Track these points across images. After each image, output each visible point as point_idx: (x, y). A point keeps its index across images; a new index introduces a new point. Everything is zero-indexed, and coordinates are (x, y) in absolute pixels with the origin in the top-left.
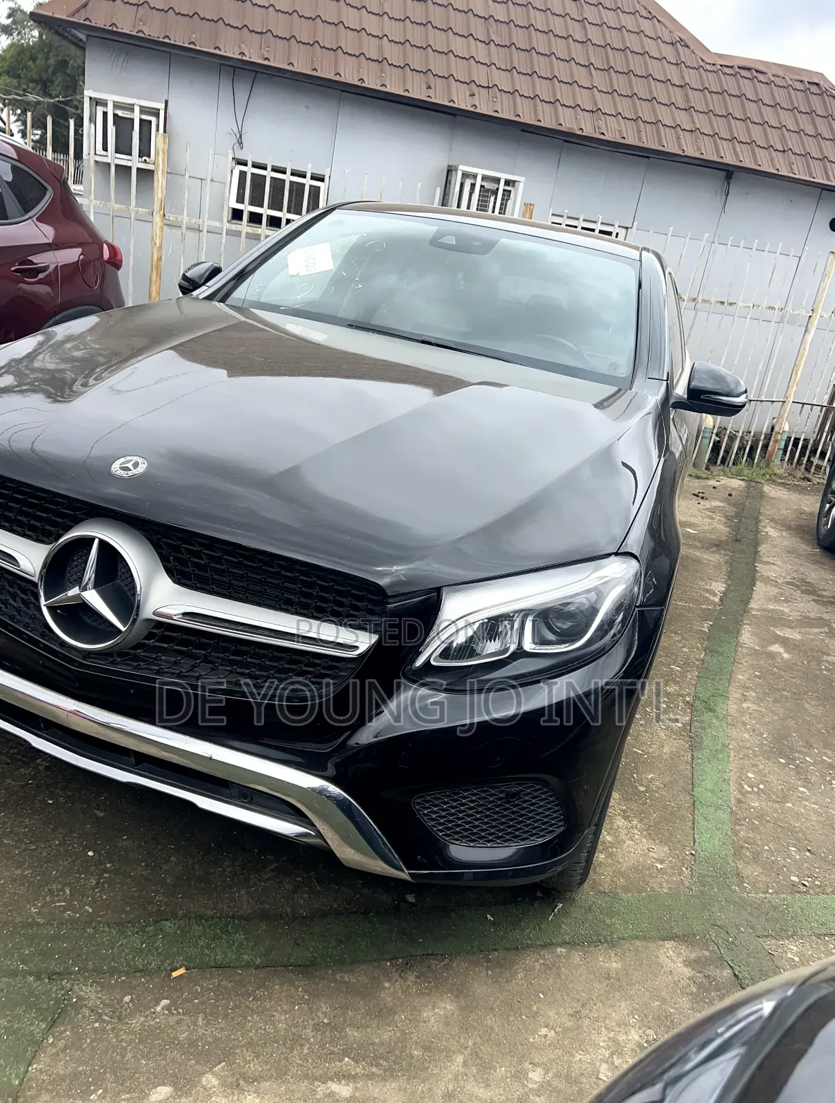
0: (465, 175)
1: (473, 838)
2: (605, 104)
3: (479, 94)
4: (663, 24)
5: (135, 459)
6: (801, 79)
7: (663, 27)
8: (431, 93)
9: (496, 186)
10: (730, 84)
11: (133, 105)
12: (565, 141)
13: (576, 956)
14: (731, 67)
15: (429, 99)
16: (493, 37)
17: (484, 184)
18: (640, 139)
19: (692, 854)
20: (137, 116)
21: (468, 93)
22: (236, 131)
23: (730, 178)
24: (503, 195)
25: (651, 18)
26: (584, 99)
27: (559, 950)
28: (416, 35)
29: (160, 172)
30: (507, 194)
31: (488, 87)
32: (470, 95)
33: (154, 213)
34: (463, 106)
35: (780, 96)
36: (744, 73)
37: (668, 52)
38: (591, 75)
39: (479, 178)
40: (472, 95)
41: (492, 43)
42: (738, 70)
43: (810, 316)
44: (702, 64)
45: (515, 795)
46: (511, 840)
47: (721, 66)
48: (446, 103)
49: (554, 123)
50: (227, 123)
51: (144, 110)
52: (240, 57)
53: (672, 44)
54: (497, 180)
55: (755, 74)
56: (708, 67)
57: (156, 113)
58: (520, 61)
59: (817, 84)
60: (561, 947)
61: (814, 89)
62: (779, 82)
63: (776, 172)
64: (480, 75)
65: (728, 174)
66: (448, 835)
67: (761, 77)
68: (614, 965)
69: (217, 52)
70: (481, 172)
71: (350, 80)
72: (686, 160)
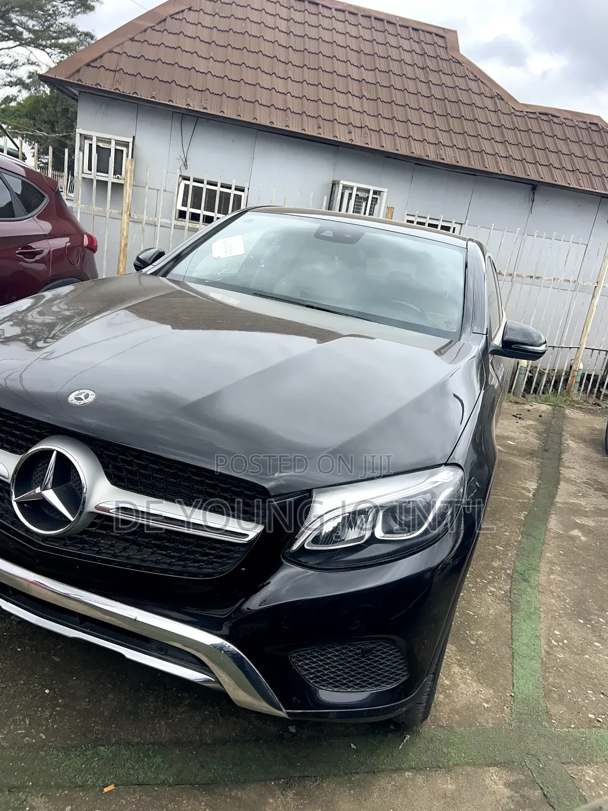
0: (345, 187)
1: (336, 684)
2: (444, 138)
3: (355, 132)
4: (485, 84)
5: (87, 391)
6: (584, 120)
7: (485, 86)
8: (321, 131)
9: (367, 195)
10: (533, 125)
11: (111, 139)
12: (416, 164)
13: (420, 779)
14: (534, 113)
15: (319, 136)
16: (365, 93)
17: (359, 193)
18: (470, 162)
19: (511, 696)
20: (113, 147)
21: (347, 131)
22: (183, 157)
23: (535, 190)
24: (372, 201)
25: (476, 80)
26: (429, 135)
27: (407, 773)
28: (310, 92)
29: (128, 185)
30: (375, 200)
31: (361, 127)
32: (349, 133)
33: (123, 213)
34: (343, 140)
35: (570, 133)
36: (543, 117)
37: (489, 103)
38: (435, 119)
39: (355, 189)
40: (350, 133)
41: (364, 97)
42: (539, 115)
43: (596, 287)
44: (513, 111)
45: (369, 651)
46: (366, 686)
47: (527, 112)
48: (331, 138)
49: (408, 152)
50: (176, 151)
51: (118, 143)
52: (186, 107)
53: (492, 98)
54: (368, 191)
55: (551, 118)
56: (518, 113)
57: (126, 145)
58: (384, 110)
59: (596, 124)
60: (409, 771)
61: (593, 127)
62: (568, 123)
63: (568, 185)
64: (356, 119)
65: (533, 187)
66: (317, 682)
67: (555, 120)
68: (450, 786)
69: (170, 103)
70: (356, 185)
71: (263, 123)
72: (503, 177)
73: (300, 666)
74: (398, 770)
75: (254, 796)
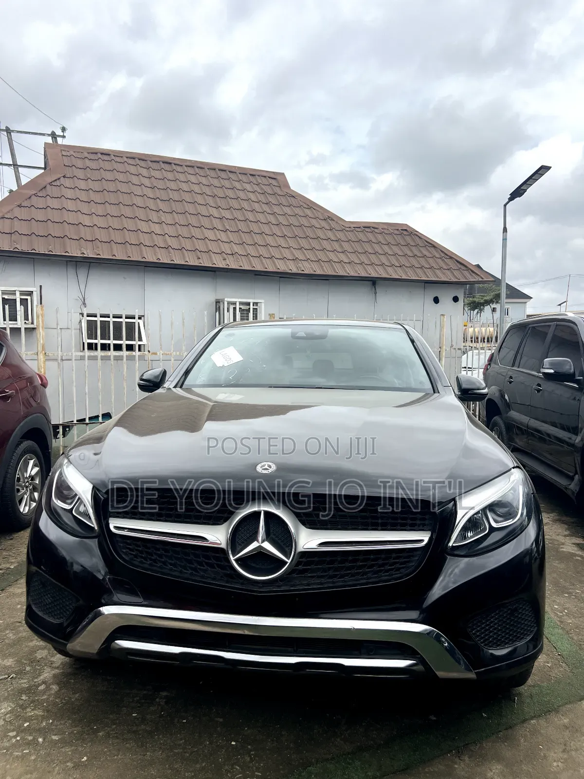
0: (229, 303)
2: (299, 254)
3: (228, 259)
4: (317, 210)
5: (270, 464)
6: (397, 228)
7: (318, 212)
8: (201, 261)
9: (248, 307)
10: (361, 236)
11: (15, 291)
12: (280, 277)
13: (542, 722)
14: (360, 227)
15: (200, 265)
16: (228, 228)
17: (241, 307)
18: (323, 270)
19: (559, 655)
20: (18, 297)
21: (222, 259)
22: (81, 297)
23: (375, 284)
24: (253, 311)
25: (310, 208)
26: (287, 254)
27: (532, 722)
28: (184, 231)
29: (41, 328)
30: (255, 310)
31: (233, 254)
32: (224, 260)
33: (39, 353)
34: (221, 266)
35: (389, 239)
36: (367, 230)
37: (323, 224)
38: (287, 241)
39: (238, 304)
40: (225, 259)
41: (228, 231)
42: (363, 229)
43: (440, 351)
44: (343, 228)
46: (516, 641)
47: (354, 227)
48: (211, 265)
49: (274, 268)
50: (74, 292)
51: (22, 293)
52: (82, 255)
53: (325, 220)
54: (249, 304)
55: (373, 229)
56: (347, 229)
57: (30, 293)
58: (246, 238)
59: (406, 230)
60: (532, 720)
61: (405, 233)
62: (386, 231)
63: (400, 278)
64: (226, 248)
65: (373, 282)
66: (485, 645)
67: (376, 230)
68: (565, 721)
69: (67, 254)
70: (238, 300)
71: (151, 260)
72: (351, 278)
73: (474, 634)
74: (524, 721)
75: (442, 767)
